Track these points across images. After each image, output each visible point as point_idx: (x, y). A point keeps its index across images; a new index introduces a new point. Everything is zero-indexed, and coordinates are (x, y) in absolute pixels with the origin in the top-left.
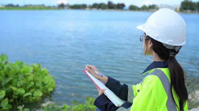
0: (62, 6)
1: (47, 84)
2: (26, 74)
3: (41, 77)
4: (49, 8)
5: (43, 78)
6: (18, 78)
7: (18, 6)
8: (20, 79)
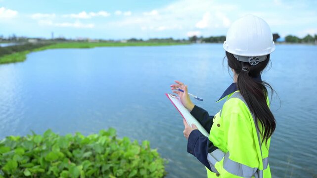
0: (194, 39)
1: (153, 172)
2: (130, 158)
3: (146, 163)
4: (178, 42)
5: (149, 163)
6: (119, 164)
7: (141, 40)
8: (121, 165)
